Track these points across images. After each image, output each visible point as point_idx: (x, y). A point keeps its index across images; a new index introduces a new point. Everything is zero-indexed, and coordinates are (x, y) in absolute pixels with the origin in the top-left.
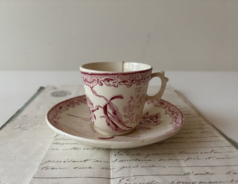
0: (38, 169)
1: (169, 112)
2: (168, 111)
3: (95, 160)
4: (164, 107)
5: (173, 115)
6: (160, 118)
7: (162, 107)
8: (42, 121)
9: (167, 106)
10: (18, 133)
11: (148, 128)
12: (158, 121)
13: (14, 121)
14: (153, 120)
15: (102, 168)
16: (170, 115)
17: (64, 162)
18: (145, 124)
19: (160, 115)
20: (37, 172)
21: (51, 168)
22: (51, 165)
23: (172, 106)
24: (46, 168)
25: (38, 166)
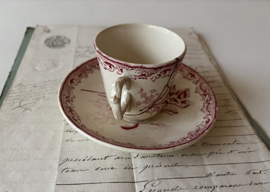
0: (57, 171)
1: (200, 90)
2: (199, 88)
3: (116, 157)
4: (194, 81)
5: (205, 97)
6: (189, 96)
7: (192, 81)
8: (44, 94)
9: (198, 81)
10: (21, 115)
11: (175, 111)
12: (187, 102)
13: (11, 95)
14: (181, 99)
15: (124, 168)
16: (202, 96)
17: (83, 160)
18: (171, 103)
19: (189, 92)
20: (58, 176)
21: (72, 170)
22: (70, 165)
23: (204, 83)
24: (66, 170)
25: (57, 168)
